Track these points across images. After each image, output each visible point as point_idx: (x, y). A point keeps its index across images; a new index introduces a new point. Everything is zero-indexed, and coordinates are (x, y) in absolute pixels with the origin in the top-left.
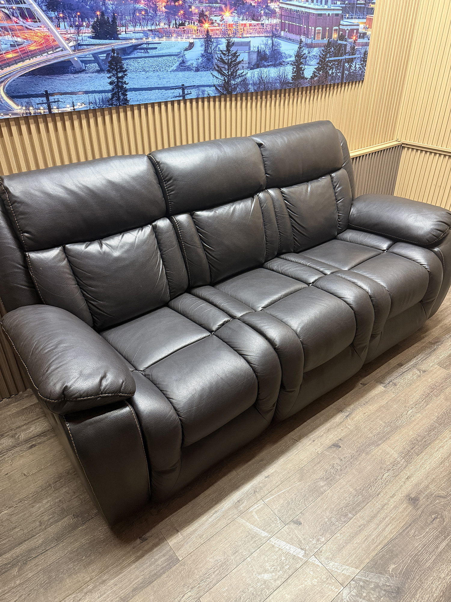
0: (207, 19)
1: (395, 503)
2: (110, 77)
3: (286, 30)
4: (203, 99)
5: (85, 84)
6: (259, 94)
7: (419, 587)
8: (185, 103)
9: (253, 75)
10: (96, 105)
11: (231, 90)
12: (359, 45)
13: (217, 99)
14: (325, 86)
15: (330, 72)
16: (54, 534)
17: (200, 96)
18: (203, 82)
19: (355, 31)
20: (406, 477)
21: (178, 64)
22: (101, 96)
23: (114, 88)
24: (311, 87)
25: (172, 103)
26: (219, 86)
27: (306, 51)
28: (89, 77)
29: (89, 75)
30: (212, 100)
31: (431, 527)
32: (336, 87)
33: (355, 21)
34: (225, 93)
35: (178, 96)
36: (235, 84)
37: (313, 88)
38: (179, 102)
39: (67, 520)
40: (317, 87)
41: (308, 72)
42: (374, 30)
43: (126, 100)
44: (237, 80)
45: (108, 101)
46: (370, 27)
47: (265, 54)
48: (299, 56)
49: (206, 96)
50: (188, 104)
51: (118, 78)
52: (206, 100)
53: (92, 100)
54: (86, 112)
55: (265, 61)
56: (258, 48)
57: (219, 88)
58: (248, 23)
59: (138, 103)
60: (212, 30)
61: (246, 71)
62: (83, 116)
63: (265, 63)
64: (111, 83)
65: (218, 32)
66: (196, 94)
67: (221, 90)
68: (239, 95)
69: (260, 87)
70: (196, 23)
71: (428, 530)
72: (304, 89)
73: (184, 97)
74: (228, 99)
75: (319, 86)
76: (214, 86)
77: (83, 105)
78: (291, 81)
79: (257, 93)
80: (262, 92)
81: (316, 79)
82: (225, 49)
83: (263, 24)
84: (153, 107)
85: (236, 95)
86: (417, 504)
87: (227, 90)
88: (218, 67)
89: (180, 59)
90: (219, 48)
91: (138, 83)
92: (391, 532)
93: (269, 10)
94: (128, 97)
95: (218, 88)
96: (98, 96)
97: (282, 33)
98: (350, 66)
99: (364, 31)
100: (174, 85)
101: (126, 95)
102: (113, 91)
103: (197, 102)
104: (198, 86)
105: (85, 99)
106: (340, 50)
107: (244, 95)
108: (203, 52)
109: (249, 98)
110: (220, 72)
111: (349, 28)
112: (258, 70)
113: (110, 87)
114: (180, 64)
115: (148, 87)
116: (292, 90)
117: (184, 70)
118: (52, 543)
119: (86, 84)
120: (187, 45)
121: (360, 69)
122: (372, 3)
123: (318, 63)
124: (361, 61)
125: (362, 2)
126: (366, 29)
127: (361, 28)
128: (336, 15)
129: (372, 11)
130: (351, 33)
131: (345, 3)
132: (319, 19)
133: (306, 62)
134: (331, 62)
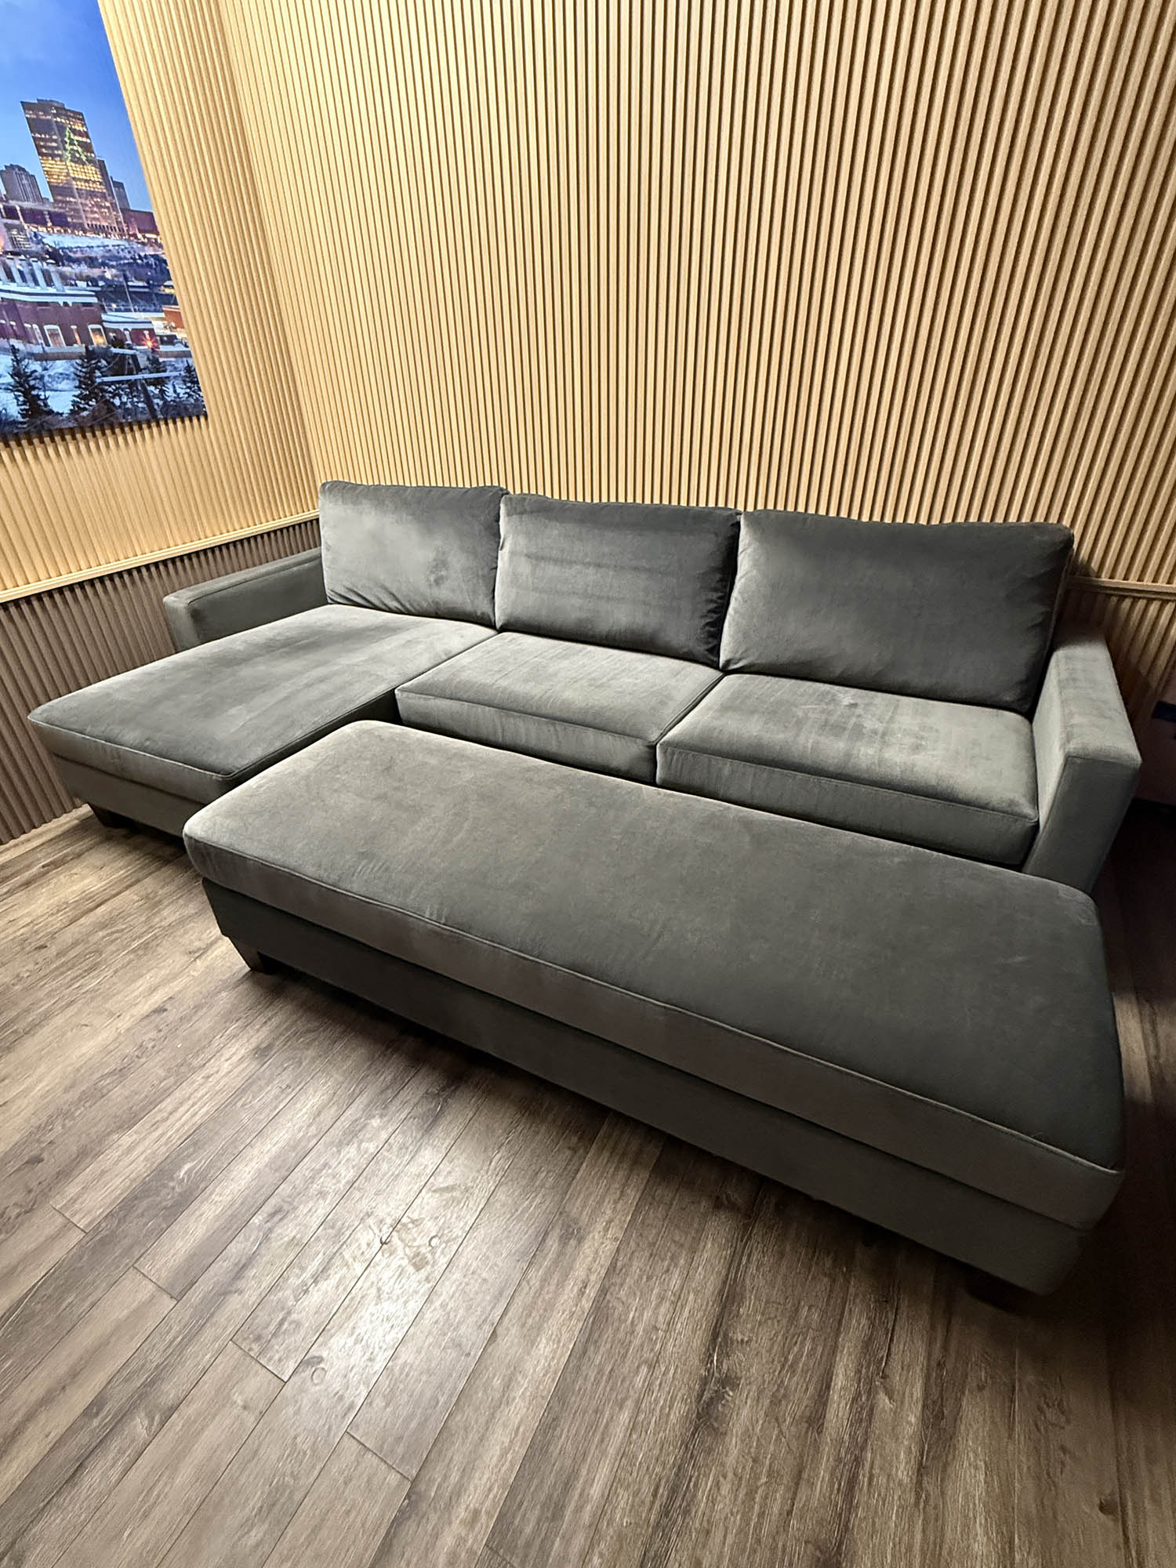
12: (167, 354)
14: (116, 425)
19: (146, 332)
24: (80, 428)
27: (35, 366)
33: (142, 316)
37: (86, 429)
40: (95, 429)
41: (61, 400)
42: (192, 329)
46: (180, 324)
48: (16, 373)
72: (66, 432)
75: (100, 425)
78: (22, 420)
81: (85, 413)
92: (205, 1114)
99: (168, 332)
111: (130, 327)
121: (190, 395)
122: (166, 286)
123: (79, 387)
124: (185, 382)
125: (141, 284)
126: (172, 328)
127: (159, 327)
128: (85, 304)
129: (171, 300)
130: (138, 335)
131: (97, 286)
132: (42, 311)
133: (44, 385)
134: (110, 384)
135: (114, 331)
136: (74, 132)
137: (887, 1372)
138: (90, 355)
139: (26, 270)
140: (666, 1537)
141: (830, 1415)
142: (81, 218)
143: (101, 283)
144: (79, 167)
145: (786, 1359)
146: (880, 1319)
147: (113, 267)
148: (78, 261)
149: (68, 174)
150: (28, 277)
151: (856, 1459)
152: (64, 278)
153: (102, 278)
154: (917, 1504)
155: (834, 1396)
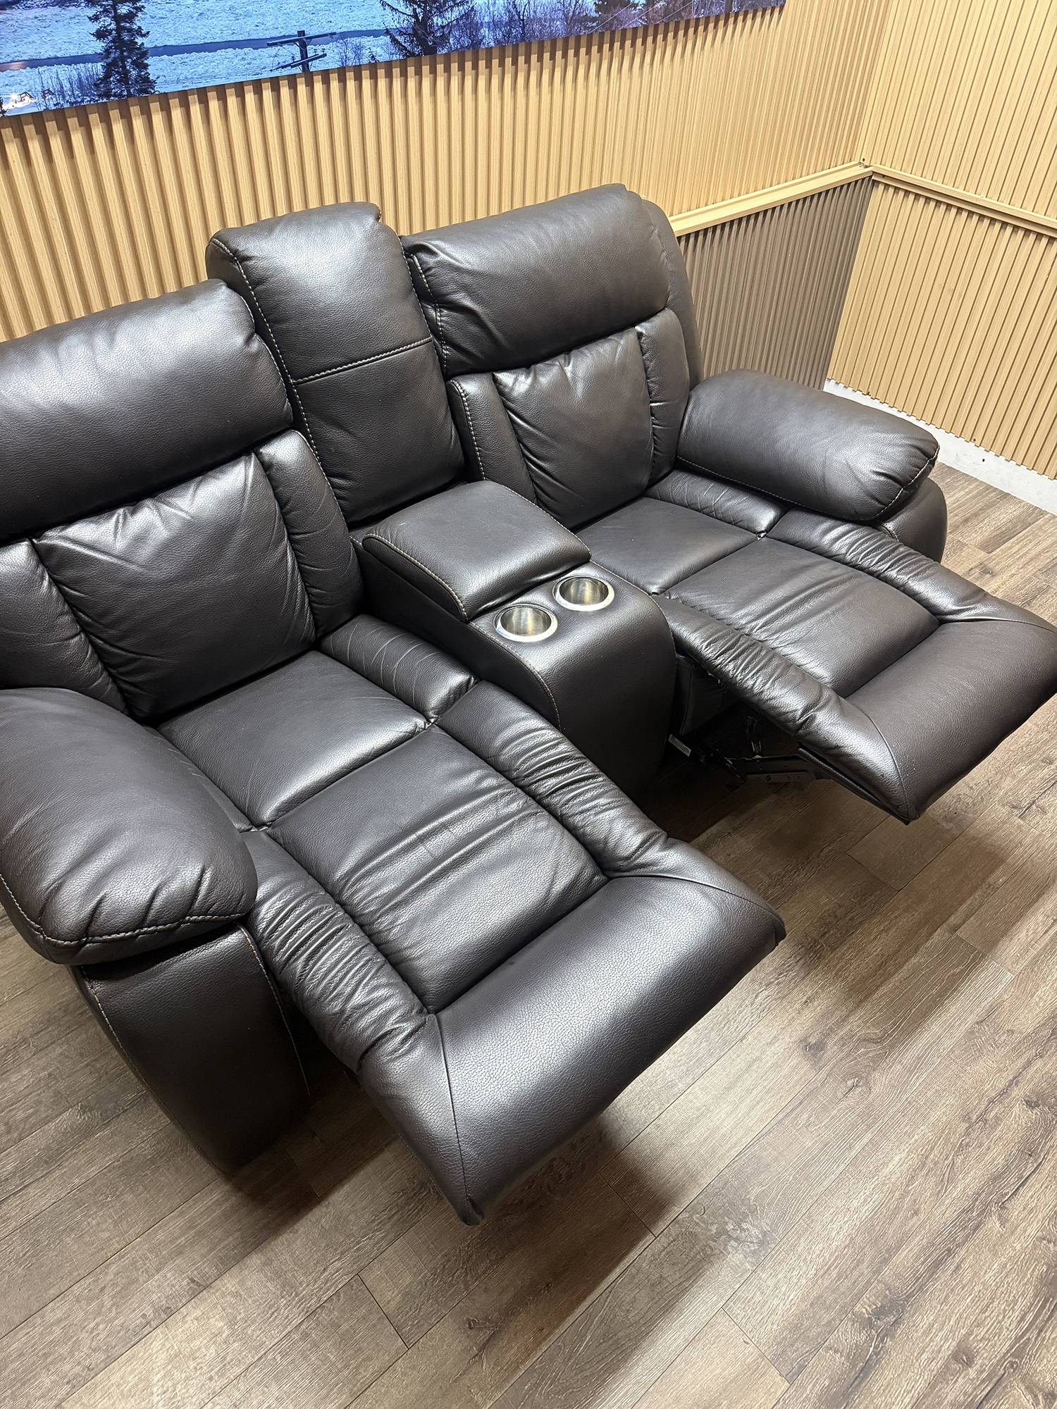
1: (776, 1057)
2: (95, 18)
4: (358, 70)
5: (26, 40)
6: (509, 51)
7: (806, 1230)
8: (310, 84)
10: (64, 97)
11: (434, 43)
13: (396, 71)
14: (682, 25)
16: (39, 1150)
17: (350, 63)
18: (357, 23)
20: (805, 998)
22: (74, 72)
23: (111, 47)
24: (646, 28)
25: (275, 83)
26: (401, 33)
28: (36, 18)
29: (36, 12)
30: (381, 72)
31: (843, 1105)
32: (711, 25)
34: (417, 50)
35: (289, 65)
36: (443, 27)
37: (651, 30)
38: (292, 80)
39: (69, 1118)
40: (661, 28)
43: (146, 79)
44: (448, 15)
45: (96, 85)
49: (365, 61)
50: (319, 87)
51: (118, 18)
52: (366, 74)
53: (51, 84)
54: (38, 119)
57: (400, 39)
59: (180, 88)
62: (30, 130)
64: (100, 35)
66: (337, 57)
67: (406, 45)
68: (455, 56)
69: (510, 33)
71: (835, 1111)
72: (629, 34)
73: (305, 66)
74: (426, 69)
75: (667, 25)
76: (387, 32)
77: (27, 98)
79: (503, 50)
80: (516, 48)
84: (223, 98)
85: (447, 56)
86: (820, 1059)
87: (422, 42)
91: (176, 30)
92: (760, 1120)
94: (152, 72)
95: (398, 38)
96: (64, 72)
100: (275, 34)
101: (146, 66)
102: (107, 57)
103: (342, 80)
104: (344, 35)
105: (31, 82)
107: (469, 54)
109: (482, 64)
113: (98, 46)
115: (206, 41)
116: (596, 39)
118: (38, 1170)
119: (30, 40)
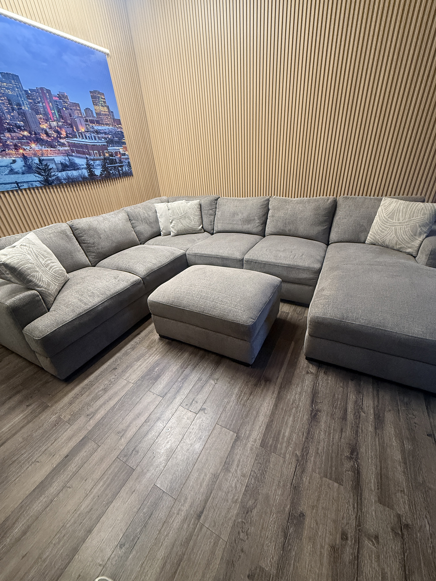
0: (20, 148)
3: (76, 152)
4: (33, 189)
8: (21, 191)
9: (62, 175)
11: (51, 183)
12: (123, 159)
13: (43, 188)
14: (111, 179)
15: (111, 172)
17: (31, 187)
18: (30, 179)
19: (118, 152)
21: (8, 171)
24: (102, 179)
27: (92, 162)
30: (39, 188)
33: (117, 148)
35: (15, 188)
36: (52, 180)
38: (17, 191)
41: (98, 172)
42: (130, 151)
44: (53, 177)
46: (127, 150)
47: (66, 164)
48: (87, 164)
49: (34, 187)
50: (24, 191)
52: (35, 189)
55: (68, 168)
56: (60, 161)
57: (42, 182)
58: (49, 149)
60: (26, 153)
61: (57, 173)
63: (68, 169)
65: (30, 154)
66: (27, 186)
67: (44, 183)
69: (69, 181)
70: (13, 150)
72: (99, 181)
73: (19, 188)
74: (51, 188)
75: (107, 179)
76: (38, 181)
78: (88, 177)
79: (69, 184)
80: (72, 184)
81: (103, 175)
82: (39, 162)
83: (59, 150)
85: (55, 185)
87: (48, 183)
88: (37, 171)
89: (9, 168)
90: (34, 162)
93: (60, 143)
97: (73, 154)
98: (122, 169)
99: (124, 152)
100: (9, 182)
103: (30, 190)
104: (27, 182)
106: (112, 162)
107: (60, 185)
108: (24, 164)
109: (65, 187)
110: (39, 174)
111: (115, 151)
112: (65, 172)
114: (10, 171)
116: (91, 181)
117: (14, 174)
120: (12, 161)
121: (129, 170)
122: (123, 140)
123: (102, 168)
124: (128, 167)
125: (117, 139)
126: (125, 151)
127: (122, 151)
128: (104, 145)
129: (124, 143)
130: (116, 153)
131: (107, 140)
132: (94, 147)
133: (94, 167)
134: (109, 167)
135: (110, 152)
136: (101, 98)
137: (363, 408)
138: (105, 159)
139: (90, 136)
140: (308, 443)
141: (348, 417)
142: (103, 121)
143: (108, 139)
144: (103, 108)
145: (333, 406)
146: (359, 396)
147: (110, 134)
148: (102, 133)
149: (100, 110)
150: (90, 138)
151: (357, 426)
152: (99, 138)
153: (108, 138)
154: (376, 436)
155: (349, 413)
